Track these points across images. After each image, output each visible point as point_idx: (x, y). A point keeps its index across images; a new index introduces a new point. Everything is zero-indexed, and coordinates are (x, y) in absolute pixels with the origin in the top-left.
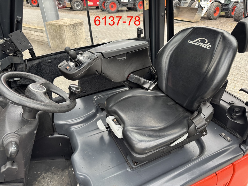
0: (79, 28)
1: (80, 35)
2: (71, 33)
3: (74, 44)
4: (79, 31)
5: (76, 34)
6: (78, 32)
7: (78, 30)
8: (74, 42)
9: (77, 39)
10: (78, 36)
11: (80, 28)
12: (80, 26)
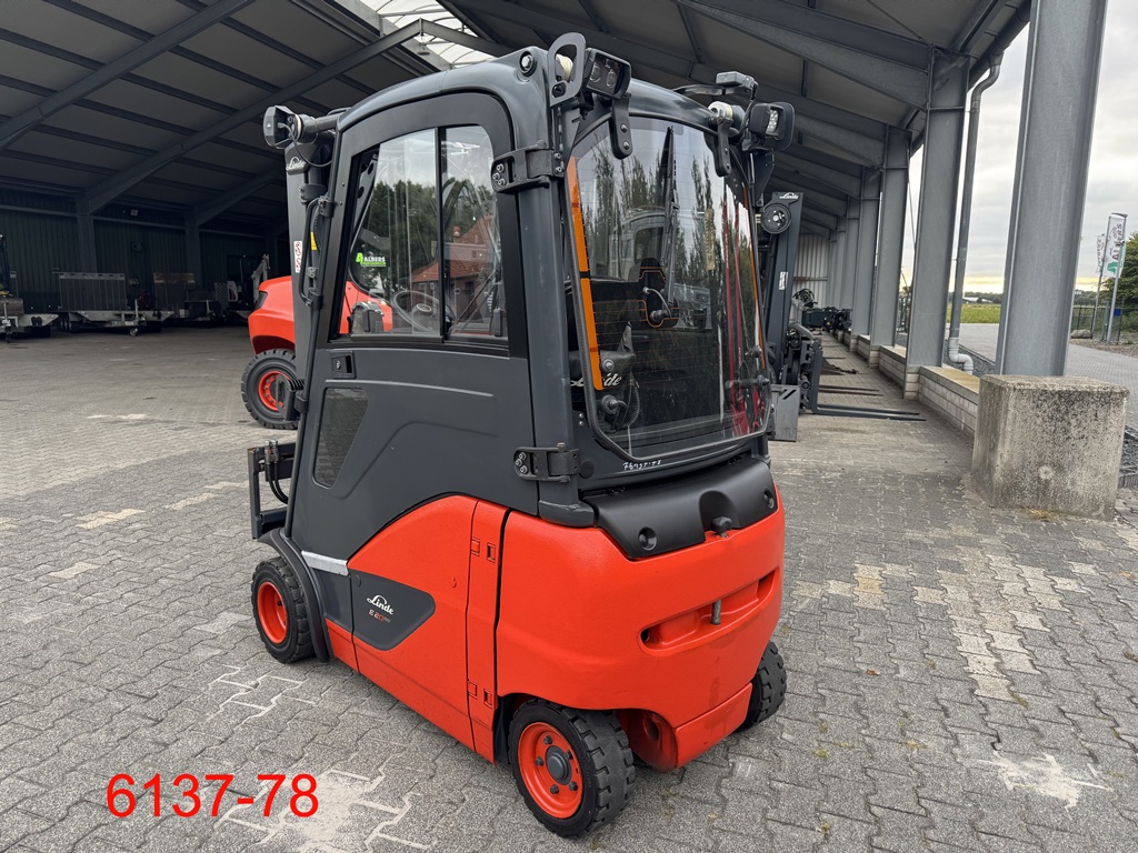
0: (1090, 413)
1: (1083, 442)
2: (1039, 421)
3: (1041, 464)
4: (1084, 424)
5: (1066, 431)
6: (1079, 426)
7: (1079, 417)
8: (1040, 456)
9: (1063, 453)
10: (1072, 441)
11: (1096, 415)
12: (1100, 409)
